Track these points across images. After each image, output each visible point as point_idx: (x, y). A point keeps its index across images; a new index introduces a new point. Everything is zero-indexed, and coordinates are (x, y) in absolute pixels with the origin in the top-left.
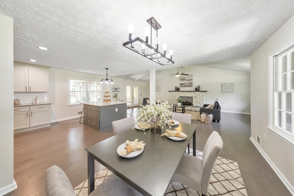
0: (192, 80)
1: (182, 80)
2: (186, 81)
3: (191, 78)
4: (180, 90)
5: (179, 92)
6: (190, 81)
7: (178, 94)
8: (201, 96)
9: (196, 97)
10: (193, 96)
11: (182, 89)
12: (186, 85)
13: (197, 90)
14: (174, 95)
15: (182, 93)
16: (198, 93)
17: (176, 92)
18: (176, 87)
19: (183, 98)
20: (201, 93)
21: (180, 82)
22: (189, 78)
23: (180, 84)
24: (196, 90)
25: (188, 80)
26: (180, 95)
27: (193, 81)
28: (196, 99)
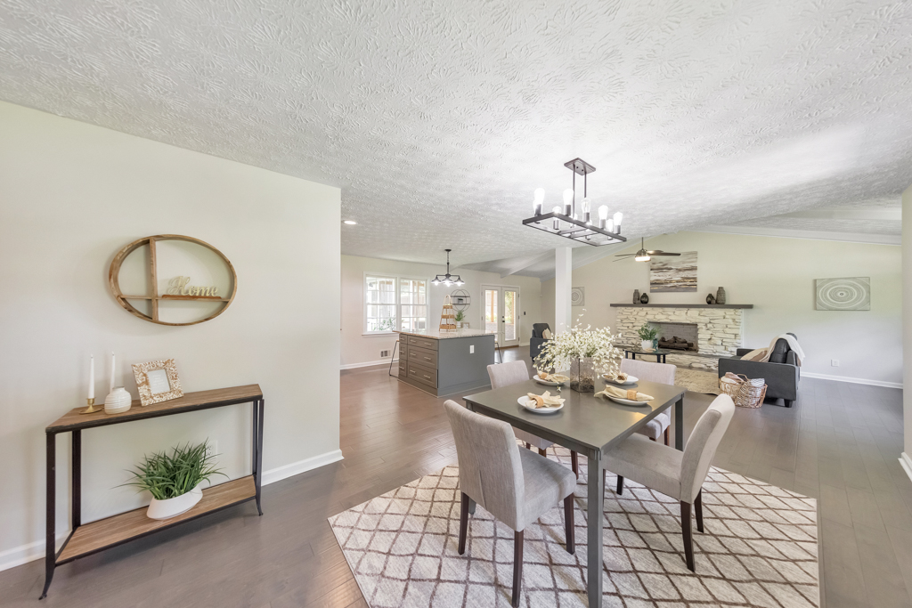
0: (694, 269)
1: (660, 269)
2: (671, 272)
3: (693, 264)
4: (650, 302)
5: (645, 309)
6: (686, 272)
7: (643, 313)
8: (731, 321)
9: (709, 325)
10: (697, 321)
11: (656, 298)
12: (672, 285)
13: (715, 301)
14: (631, 317)
15: (660, 310)
16: (719, 312)
17: (637, 309)
18: (636, 292)
19: (662, 326)
20: (730, 312)
21: (650, 276)
22: (684, 263)
23: (651, 284)
24: (709, 303)
25: (680, 270)
26: (650, 318)
27: (698, 274)
28: (710, 332)
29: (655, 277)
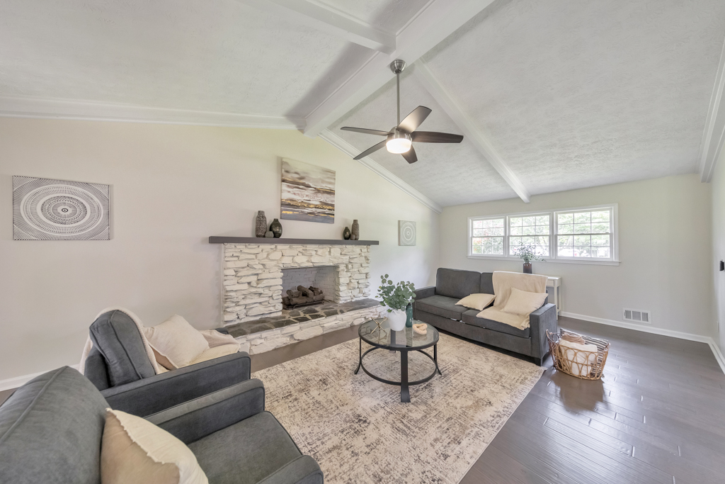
0: (331, 192)
1: (295, 184)
2: (309, 192)
4: (285, 236)
5: (280, 247)
6: (326, 195)
7: (276, 255)
10: (340, 261)
11: (291, 229)
12: (306, 211)
14: (255, 263)
15: (300, 247)
17: (265, 247)
18: (261, 216)
21: (281, 191)
23: (282, 204)
24: (346, 238)
25: (318, 191)
26: (288, 262)
28: (350, 274)
29: (289, 194)
